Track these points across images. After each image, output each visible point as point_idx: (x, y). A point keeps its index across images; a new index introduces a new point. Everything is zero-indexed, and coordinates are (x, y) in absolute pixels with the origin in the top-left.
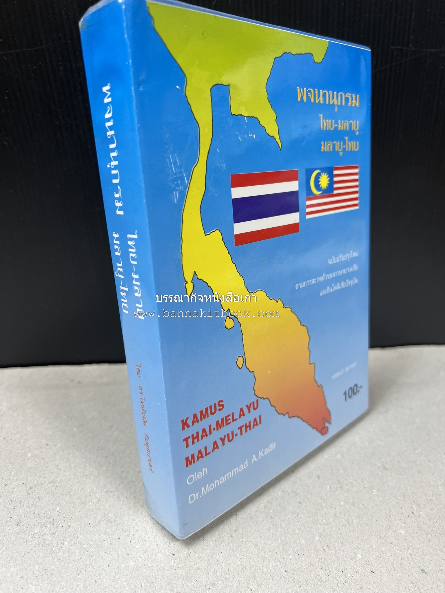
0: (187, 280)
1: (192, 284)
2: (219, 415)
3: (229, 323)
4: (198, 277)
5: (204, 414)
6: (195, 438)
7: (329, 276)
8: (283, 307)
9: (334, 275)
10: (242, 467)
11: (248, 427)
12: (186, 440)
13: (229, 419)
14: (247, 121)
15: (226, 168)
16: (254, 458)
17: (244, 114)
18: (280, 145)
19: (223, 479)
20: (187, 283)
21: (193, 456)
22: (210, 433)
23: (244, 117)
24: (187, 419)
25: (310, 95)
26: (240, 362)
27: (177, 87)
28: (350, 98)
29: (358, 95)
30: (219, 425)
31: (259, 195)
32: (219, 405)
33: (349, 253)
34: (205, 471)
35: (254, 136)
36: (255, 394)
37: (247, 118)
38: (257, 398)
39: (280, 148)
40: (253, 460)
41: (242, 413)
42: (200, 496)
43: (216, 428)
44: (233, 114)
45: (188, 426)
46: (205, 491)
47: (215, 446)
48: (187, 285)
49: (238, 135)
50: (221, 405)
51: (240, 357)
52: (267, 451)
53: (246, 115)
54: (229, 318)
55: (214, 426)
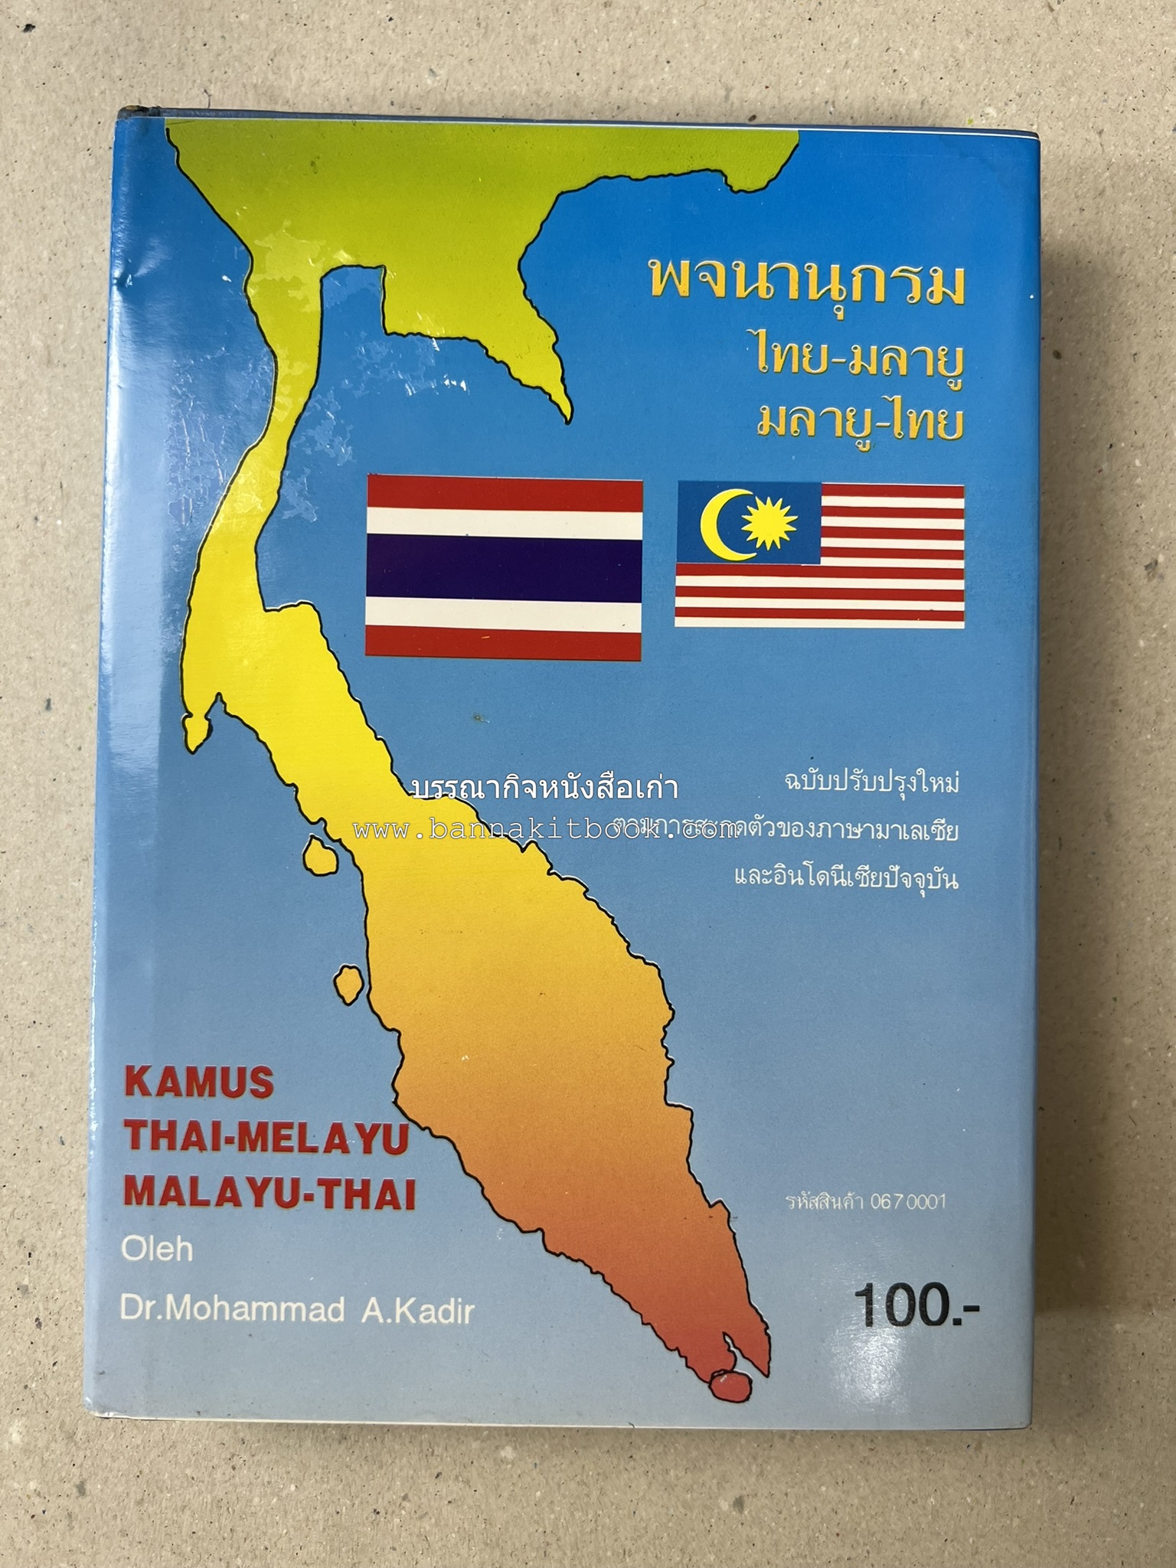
0: (190, 710)
1: (207, 722)
2: (251, 1110)
3: (321, 859)
4: (228, 711)
5: (202, 1082)
6: (164, 1135)
7: (789, 829)
8: (549, 874)
9: (817, 831)
10: (321, 1313)
11: (359, 1194)
12: (135, 1126)
13: (288, 1138)
14: (438, 349)
15: (353, 458)
16: (373, 1309)
17: (429, 333)
18: (567, 411)
19: (245, 1311)
20: (190, 715)
21: (149, 1181)
22: (216, 1147)
23: (431, 338)
24: (144, 1070)
25: (709, 278)
26: (350, 983)
27: (225, 278)
28: (916, 281)
29: (960, 272)
30: (250, 1138)
31: (470, 535)
32: (255, 1079)
33: (909, 773)
34: (184, 1250)
35: (463, 385)
36: (395, 1102)
37: (441, 342)
38: (405, 1122)
39: (568, 418)
40: (368, 1313)
41: (336, 1139)
42: (159, 1317)
43: (236, 1140)
44: (389, 331)
45: (145, 1092)
46: (176, 1311)
47: (228, 1193)
48: (188, 719)
49: (404, 382)
50: (261, 1082)
51: (350, 968)
52: (430, 1315)
53: (438, 335)
54: (319, 843)
55: (230, 1130)
